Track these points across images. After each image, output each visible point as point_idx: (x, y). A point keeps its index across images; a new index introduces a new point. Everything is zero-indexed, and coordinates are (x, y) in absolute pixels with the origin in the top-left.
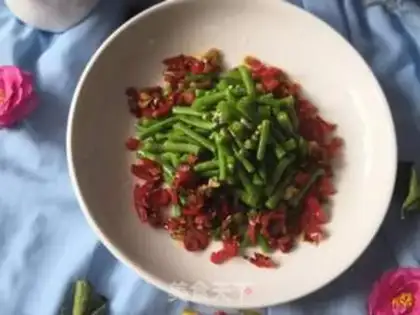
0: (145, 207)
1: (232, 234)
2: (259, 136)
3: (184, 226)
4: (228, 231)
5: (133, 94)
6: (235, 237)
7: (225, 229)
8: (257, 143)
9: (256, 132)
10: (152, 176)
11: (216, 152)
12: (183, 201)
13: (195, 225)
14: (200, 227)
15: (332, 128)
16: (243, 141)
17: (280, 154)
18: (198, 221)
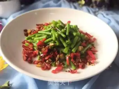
2: (66, 28)
3: (41, 62)
4: (58, 61)
5: (26, 31)
6: (61, 63)
7: (57, 61)
8: (66, 31)
9: (65, 27)
10: (30, 48)
11: (52, 35)
12: (40, 53)
13: (45, 61)
14: (47, 61)
15: (92, 37)
16: (61, 30)
17: (75, 34)
18: (46, 58)
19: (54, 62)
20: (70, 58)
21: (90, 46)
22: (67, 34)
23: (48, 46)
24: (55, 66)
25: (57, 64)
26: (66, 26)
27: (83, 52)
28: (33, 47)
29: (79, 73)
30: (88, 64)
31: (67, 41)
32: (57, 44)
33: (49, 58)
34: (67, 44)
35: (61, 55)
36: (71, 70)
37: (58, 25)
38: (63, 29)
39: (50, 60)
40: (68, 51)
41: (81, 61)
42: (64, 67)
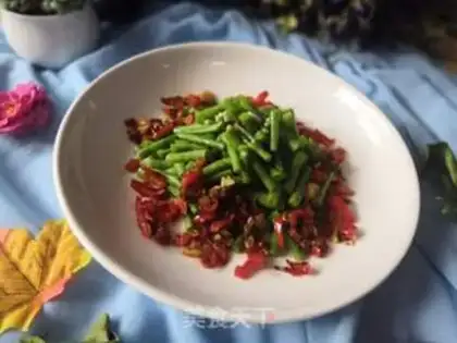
0: (149, 222)
1: (257, 241)
2: (269, 128)
3: (197, 239)
4: (251, 238)
5: (132, 123)
6: (260, 244)
7: (248, 236)
8: (268, 135)
9: (266, 124)
10: (155, 190)
11: (225, 149)
12: (194, 209)
13: (211, 235)
14: (218, 237)
15: (332, 142)
16: (253, 134)
17: (295, 146)
18: (214, 228)
19: (239, 239)
20: (286, 226)
22: (273, 147)
23: (217, 187)
24: (242, 250)
25: (247, 245)
26: (268, 120)
27: (320, 201)
28: (167, 184)
29: (315, 272)
30: (336, 239)
31: (275, 173)
32: (245, 179)
33: (221, 229)
34: (274, 180)
35: (259, 218)
36: (291, 264)
37: (243, 117)
38: (259, 129)
39: (226, 233)
41: (315, 231)
42: (270, 255)
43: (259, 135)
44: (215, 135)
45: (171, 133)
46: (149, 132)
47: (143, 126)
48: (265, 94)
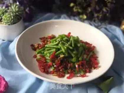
0: (43, 69)
1: (71, 70)
2: (71, 41)
3: (56, 71)
6: (73, 71)
7: (69, 69)
8: (71, 43)
9: (71, 40)
11: (61, 48)
12: (54, 64)
13: (59, 70)
14: (61, 70)
15: (91, 45)
16: (67, 43)
17: (79, 45)
18: (60, 68)
19: (67, 70)
20: (79, 66)
21: (91, 53)
22: (73, 46)
23: (59, 58)
24: (68, 73)
25: (69, 71)
26: (71, 39)
27: (88, 59)
28: (46, 59)
29: (87, 76)
30: (93, 68)
31: (74, 52)
32: (67, 55)
33: (62, 68)
34: (74, 54)
35: (72, 64)
36: (81, 75)
37: (64, 39)
38: (69, 42)
40: (76, 60)
41: (87, 67)
42: (75, 74)
43: (69, 43)
44: (57, 45)
45: (44, 46)
46: (38, 47)
47: (36, 46)
48: (70, 33)
